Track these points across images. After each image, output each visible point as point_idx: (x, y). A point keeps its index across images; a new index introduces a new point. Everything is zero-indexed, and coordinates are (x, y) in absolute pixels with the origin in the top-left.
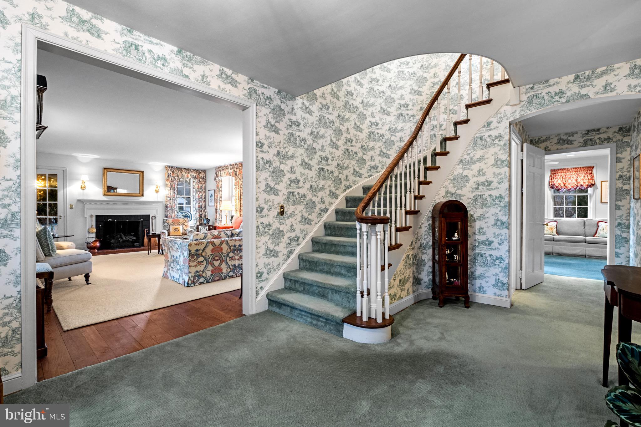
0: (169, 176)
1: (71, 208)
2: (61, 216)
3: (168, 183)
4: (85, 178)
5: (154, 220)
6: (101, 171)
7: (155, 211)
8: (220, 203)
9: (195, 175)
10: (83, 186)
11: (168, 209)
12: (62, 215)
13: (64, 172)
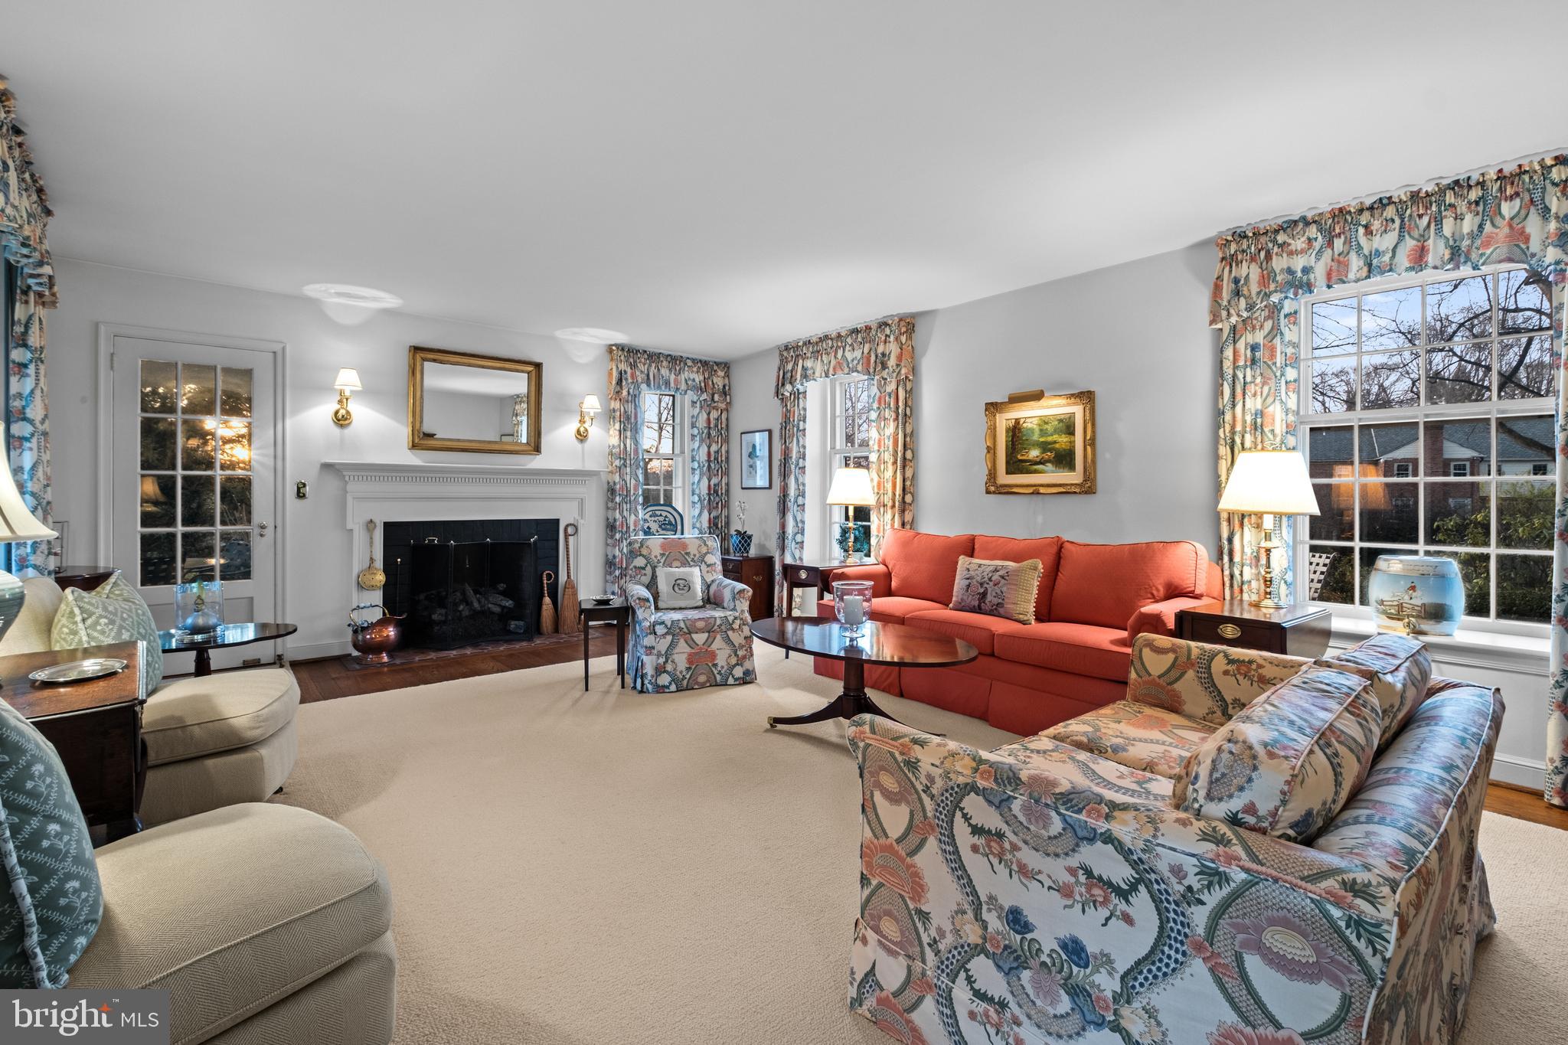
0: (620, 382)
1: (300, 495)
2: (263, 527)
3: (615, 405)
4: (348, 379)
5: (571, 539)
6: (403, 359)
7: (575, 504)
8: (797, 479)
9: (698, 378)
10: (342, 412)
11: (618, 499)
12: (268, 521)
13: (277, 358)
